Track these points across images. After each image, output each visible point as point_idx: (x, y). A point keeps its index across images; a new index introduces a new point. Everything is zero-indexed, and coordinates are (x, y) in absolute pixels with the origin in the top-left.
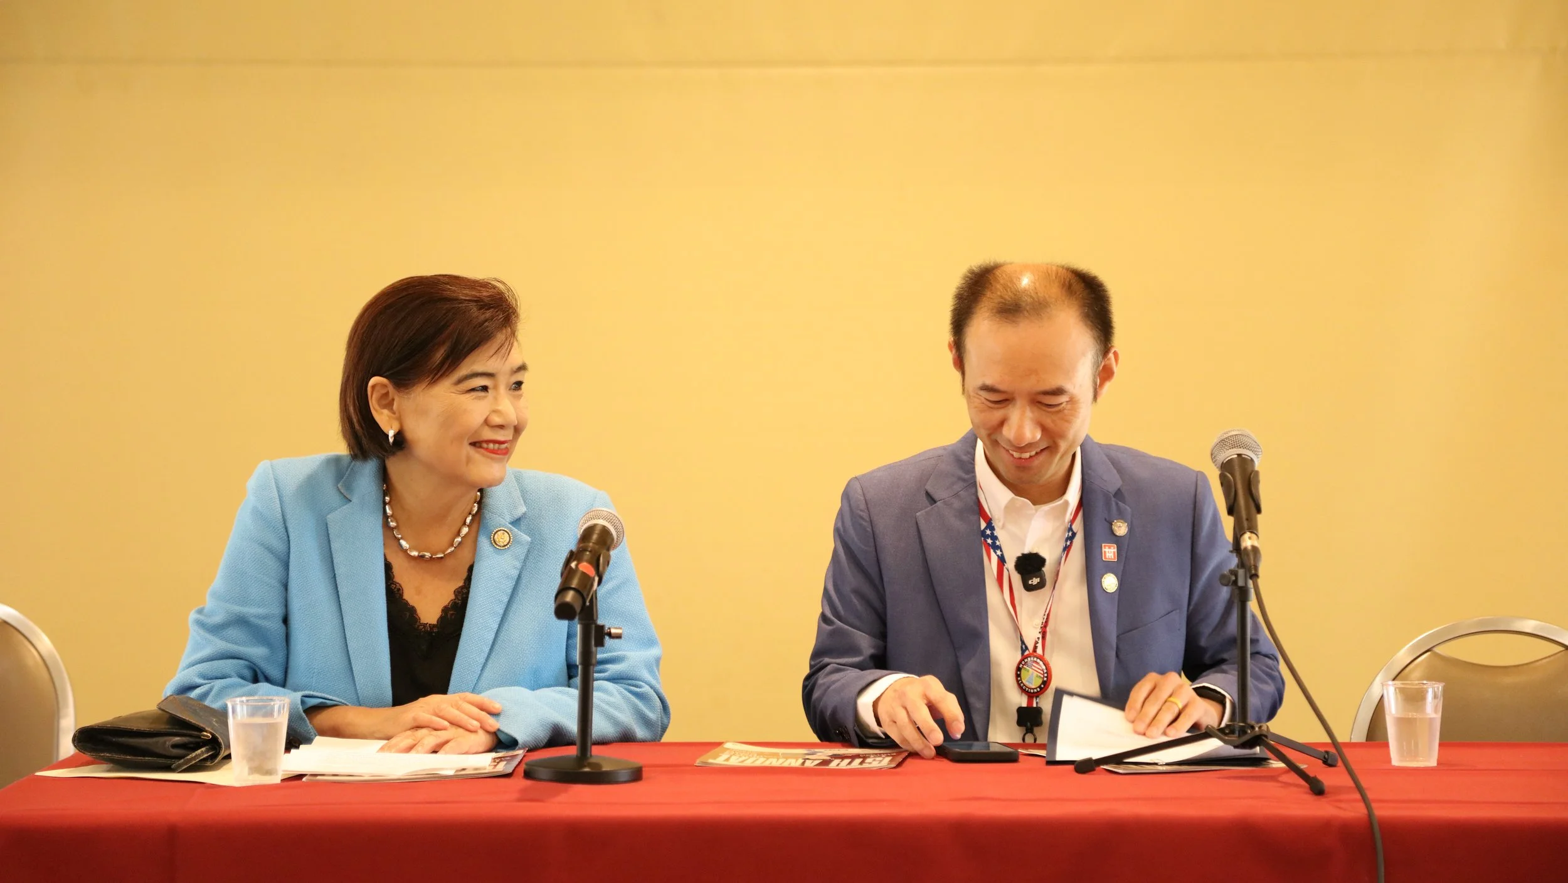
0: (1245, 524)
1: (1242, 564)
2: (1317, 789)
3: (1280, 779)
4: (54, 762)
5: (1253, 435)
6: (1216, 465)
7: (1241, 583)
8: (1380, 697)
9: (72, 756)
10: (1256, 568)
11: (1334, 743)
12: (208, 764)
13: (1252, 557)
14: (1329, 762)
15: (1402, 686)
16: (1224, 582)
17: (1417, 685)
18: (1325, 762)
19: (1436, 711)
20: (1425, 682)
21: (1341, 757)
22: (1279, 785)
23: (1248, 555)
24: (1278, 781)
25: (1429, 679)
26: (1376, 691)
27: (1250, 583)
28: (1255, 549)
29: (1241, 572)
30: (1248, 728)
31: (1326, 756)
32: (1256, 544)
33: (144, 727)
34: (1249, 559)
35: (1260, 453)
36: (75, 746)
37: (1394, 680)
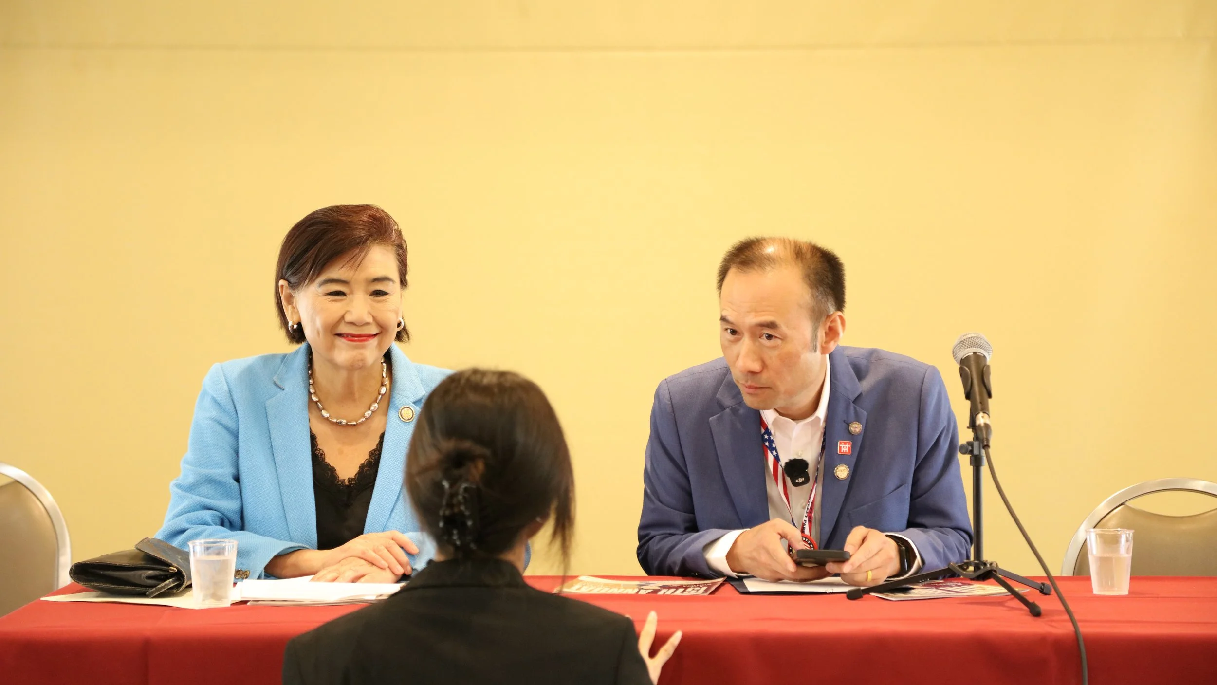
0: (979, 406)
1: (977, 438)
2: (1035, 612)
3: (1006, 604)
4: (55, 590)
5: (985, 338)
6: (956, 361)
7: (976, 452)
8: (1083, 542)
9: (68, 585)
10: (988, 440)
11: (1049, 577)
12: (175, 591)
13: (984, 432)
14: (1045, 591)
15: (1102, 532)
16: (964, 451)
17: (1112, 531)
18: (1042, 591)
19: (1128, 553)
20: (1119, 529)
21: (1054, 587)
22: (1005, 608)
23: (981, 430)
24: (1004, 606)
25: (1122, 527)
26: (1081, 536)
27: (983, 452)
28: (987, 426)
29: (976, 444)
30: (982, 565)
31: (1042, 587)
32: (988, 422)
33: (125, 562)
34: (982, 434)
35: (991, 351)
36: (71, 577)
37: (1095, 527)
